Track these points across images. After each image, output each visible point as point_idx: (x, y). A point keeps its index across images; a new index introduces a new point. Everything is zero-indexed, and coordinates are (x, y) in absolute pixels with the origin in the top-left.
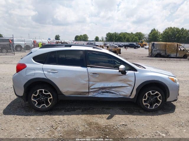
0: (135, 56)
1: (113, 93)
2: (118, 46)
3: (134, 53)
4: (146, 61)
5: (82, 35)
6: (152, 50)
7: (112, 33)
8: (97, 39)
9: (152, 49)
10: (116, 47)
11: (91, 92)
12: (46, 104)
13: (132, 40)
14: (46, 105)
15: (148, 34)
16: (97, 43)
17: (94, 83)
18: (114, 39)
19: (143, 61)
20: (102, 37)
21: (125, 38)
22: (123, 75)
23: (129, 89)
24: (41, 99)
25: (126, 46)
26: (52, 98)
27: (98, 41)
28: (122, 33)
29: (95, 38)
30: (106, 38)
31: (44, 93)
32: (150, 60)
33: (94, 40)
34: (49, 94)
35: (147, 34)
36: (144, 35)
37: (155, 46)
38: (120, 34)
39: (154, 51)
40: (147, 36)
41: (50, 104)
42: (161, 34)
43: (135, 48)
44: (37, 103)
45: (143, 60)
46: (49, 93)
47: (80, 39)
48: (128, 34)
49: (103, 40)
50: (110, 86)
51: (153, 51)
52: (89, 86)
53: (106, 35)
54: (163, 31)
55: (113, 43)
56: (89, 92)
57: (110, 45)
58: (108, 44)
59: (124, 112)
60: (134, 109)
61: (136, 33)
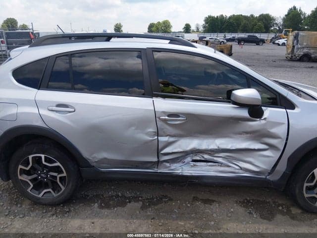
0: (258, 60)
1: (221, 164)
2: (225, 41)
3: (257, 54)
4: (282, 69)
5: (161, 22)
6: (294, 47)
7: (216, 17)
8: (187, 29)
9: (294, 44)
10: (222, 43)
11: (165, 161)
12: (53, 189)
13: (253, 28)
14: (54, 191)
15: (282, 17)
16: (188, 37)
17: (172, 139)
18: (219, 27)
19: (276, 69)
20: (198, 25)
21: (238, 25)
22: (253, 119)
23: (268, 157)
24: (42, 177)
25: (240, 41)
26: (65, 174)
27: (189, 32)
28: (234, 15)
29: (184, 26)
30: (204, 27)
31: (44, 163)
32: (291, 67)
33: (182, 31)
34: (58, 167)
35: (280, 17)
36: (274, 20)
37: (299, 39)
38: (230, 18)
39: (298, 49)
40: (280, 21)
41: (63, 188)
42: (309, 16)
43: (257, 45)
44: (32, 186)
45: (275, 67)
46: (58, 164)
47: (158, 29)
48: (246, 17)
49: (198, 29)
50: (216, 148)
51: (295, 50)
52: (160, 147)
53: (205, 21)
54: (313, 11)
55: (216, 34)
56: (158, 163)
57: (212, 38)
58: (208, 37)
59: (250, 213)
60: (274, 202)
61: (260, 16)
